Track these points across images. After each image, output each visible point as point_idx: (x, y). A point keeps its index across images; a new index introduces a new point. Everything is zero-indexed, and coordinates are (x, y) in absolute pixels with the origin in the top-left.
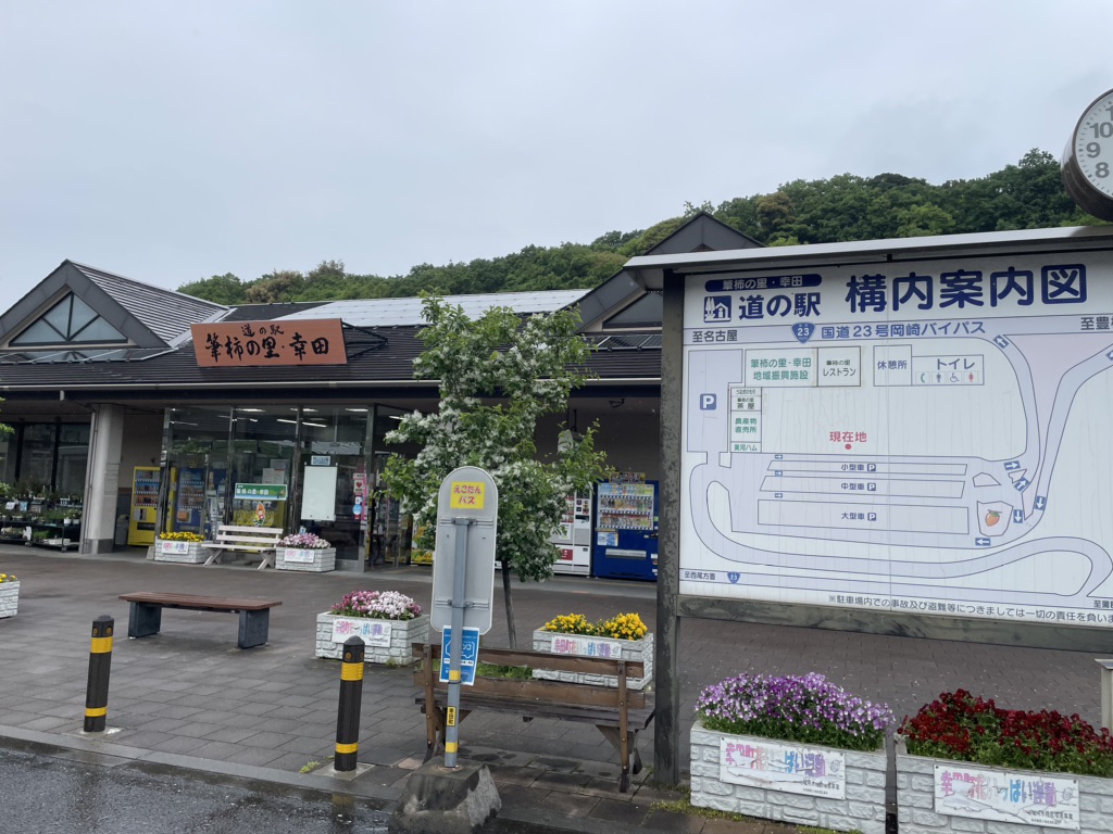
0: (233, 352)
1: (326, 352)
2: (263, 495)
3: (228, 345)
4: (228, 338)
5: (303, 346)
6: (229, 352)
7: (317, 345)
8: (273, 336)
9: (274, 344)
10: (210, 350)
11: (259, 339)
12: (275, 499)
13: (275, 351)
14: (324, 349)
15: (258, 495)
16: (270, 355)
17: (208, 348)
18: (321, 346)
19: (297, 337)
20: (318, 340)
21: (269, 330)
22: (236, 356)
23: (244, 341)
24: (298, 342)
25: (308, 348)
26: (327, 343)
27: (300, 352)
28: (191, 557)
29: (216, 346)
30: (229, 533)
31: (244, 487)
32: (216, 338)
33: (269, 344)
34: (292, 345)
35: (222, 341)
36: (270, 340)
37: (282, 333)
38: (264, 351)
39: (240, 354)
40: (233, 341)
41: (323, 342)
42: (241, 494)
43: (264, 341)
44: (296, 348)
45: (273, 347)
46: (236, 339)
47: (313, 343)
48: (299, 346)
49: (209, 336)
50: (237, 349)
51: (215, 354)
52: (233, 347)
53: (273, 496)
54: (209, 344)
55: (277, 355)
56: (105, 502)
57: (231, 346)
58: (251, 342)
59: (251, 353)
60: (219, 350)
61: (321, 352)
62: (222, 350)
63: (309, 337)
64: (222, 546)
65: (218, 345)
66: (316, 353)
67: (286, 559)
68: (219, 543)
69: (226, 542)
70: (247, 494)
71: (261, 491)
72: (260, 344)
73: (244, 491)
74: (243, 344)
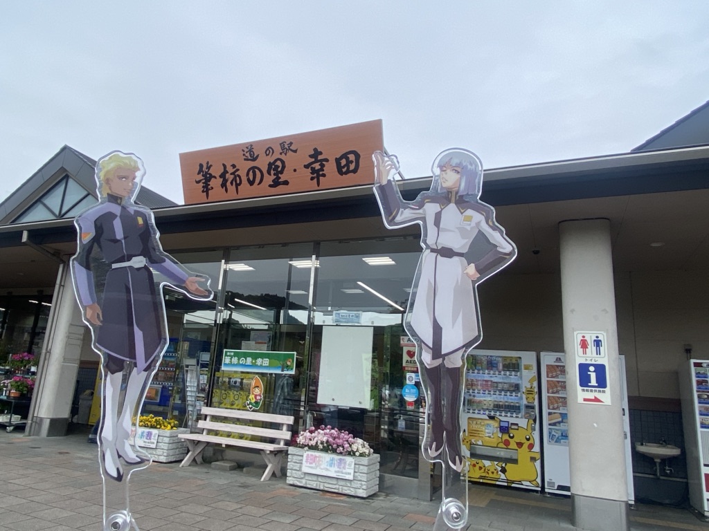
0: (228, 184)
1: (355, 171)
2: (261, 366)
3: (223, 176)
4: (225, 166)
5: (323, 166)
6: (224, 185)
7: (343, 162)
8: (283, 157)
9: (284, 167)
10: (201, 184)
11: (263, 163)
12: (279, 372)
13: (283, 178)
14: (352, 167)
15: (254, 365)
16: (276, 183)
17: (198, 182)
18: (349, 162)
19: (317, 153)
20: (345, 156)
21: (278, 149)
22: (232, 188)
23: (243, 167)
24: (316, 161)
25: (330, 168)
26: (357, 156)
27: (317, 174)
28: (159, 452)
29: (208, 178)
30: (215, 418)
31: (236, 355)
32: (209, 168)
33: (276, 169)
34: (306, 167)
35: (216, 171)
36: (279, 163)
37: (295, 151)
38: (269, 179)
39: (237, 185)
40: (230, 170)
41: (352, 157)
42: (231, 364)
43: (270, 165)
44: (313, 169)
45: (281, 172)
46: (234, 166)
47: (338, 161)
48: (317, 166)
49: (201, 166)
50: (235, 179)
51: (206, 189)
52: (230, 177)
53: (277, 367)
54: (200, 177)
55: (286, 183)
56: (63, 370)
57: (227, 175)
58: (253, 168)
59: (251, 183)
60: (212, 183)
61: (348, 172)
62: (216, 183)
63: (330, 154)
64: (204, 438)
65: (212, 176)
66: (341, 173)
67: (305, 469)
68: (201, 431)
69: (210, 432)
70: (238, 365)
71: (259, 361)
72: (265, 170)
73: (235, 360)
74: (242, 173)
